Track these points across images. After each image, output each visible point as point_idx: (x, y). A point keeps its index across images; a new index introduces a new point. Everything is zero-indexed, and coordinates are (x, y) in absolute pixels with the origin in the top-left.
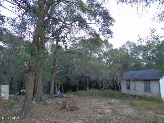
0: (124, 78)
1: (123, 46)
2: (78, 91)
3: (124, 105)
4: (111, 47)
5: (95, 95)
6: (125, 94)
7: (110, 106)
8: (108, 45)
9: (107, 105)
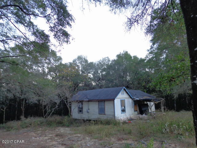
0: (77, 99)
1: (74, 61)
2: (6, 123)
3: (79, 134)
4: (60, 61)
5: (35, 126)
6: (76, 119)
7: (60, 140)
8: (56, 58)
9: (56, 138)
